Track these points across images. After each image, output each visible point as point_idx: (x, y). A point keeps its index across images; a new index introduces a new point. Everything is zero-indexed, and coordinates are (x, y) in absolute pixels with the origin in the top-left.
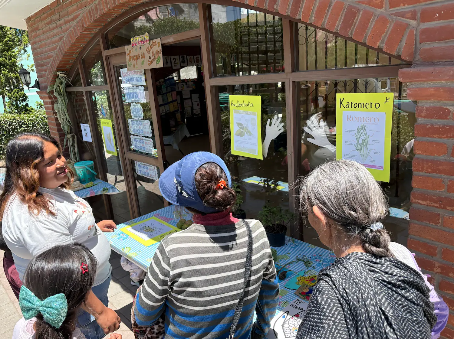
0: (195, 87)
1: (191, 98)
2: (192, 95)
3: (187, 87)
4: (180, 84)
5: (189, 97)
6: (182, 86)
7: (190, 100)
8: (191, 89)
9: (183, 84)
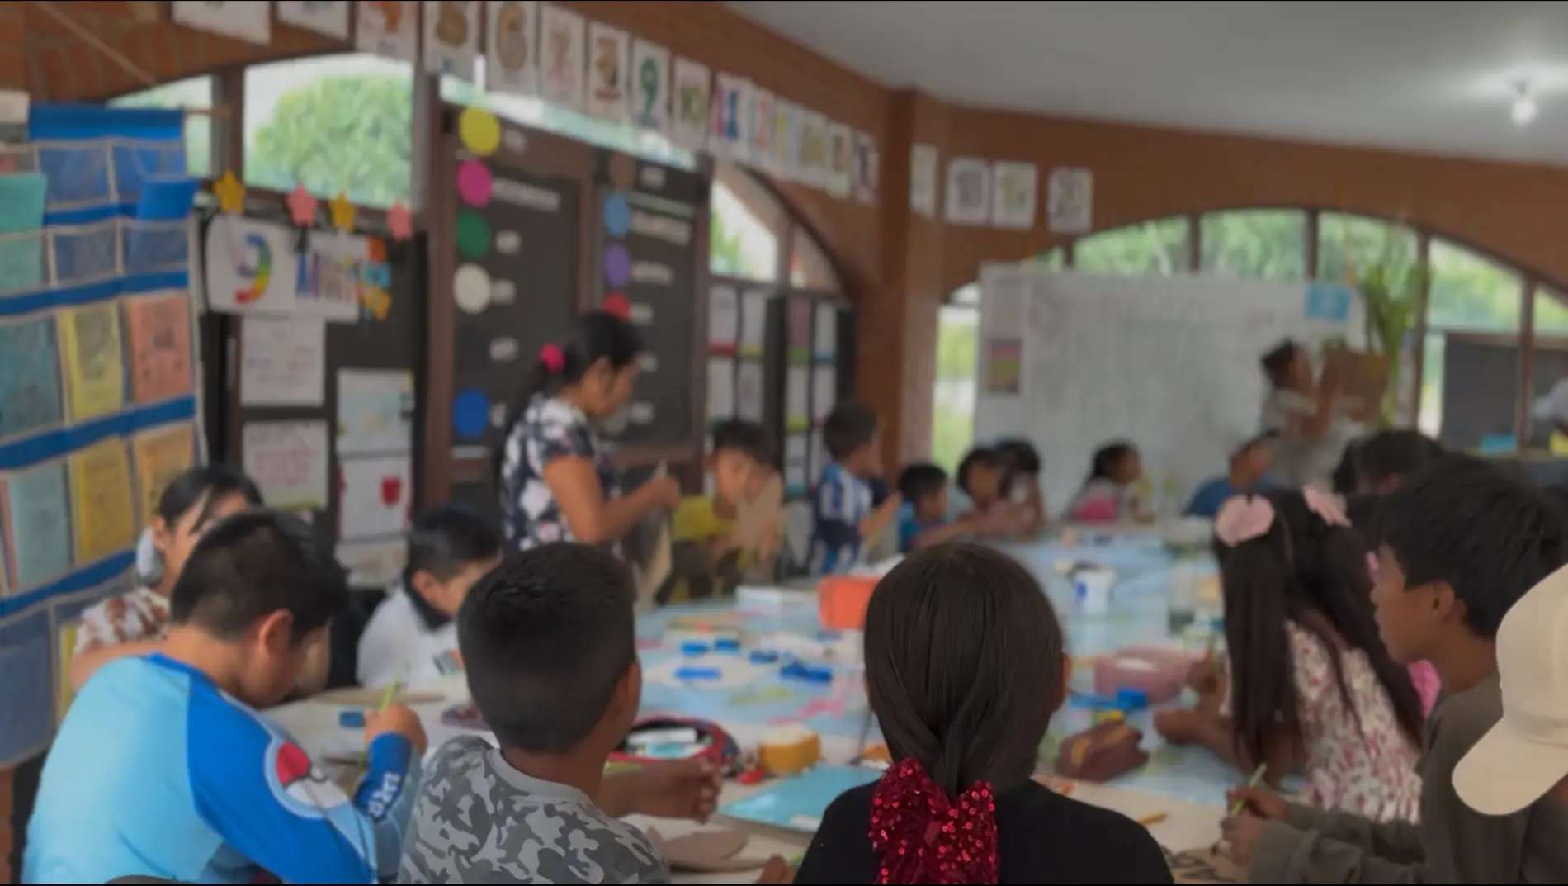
0: (380, 304)
1: (327, 412)
2: (348, 381)
3: (307, 283)
4: (232, 231)
5: (311, 392)
6: (252, 258)
7: (314, 435)
8: (346, 311)
9: (257, 241)
